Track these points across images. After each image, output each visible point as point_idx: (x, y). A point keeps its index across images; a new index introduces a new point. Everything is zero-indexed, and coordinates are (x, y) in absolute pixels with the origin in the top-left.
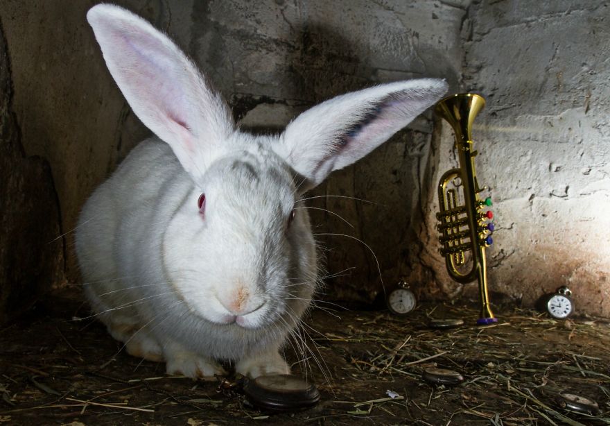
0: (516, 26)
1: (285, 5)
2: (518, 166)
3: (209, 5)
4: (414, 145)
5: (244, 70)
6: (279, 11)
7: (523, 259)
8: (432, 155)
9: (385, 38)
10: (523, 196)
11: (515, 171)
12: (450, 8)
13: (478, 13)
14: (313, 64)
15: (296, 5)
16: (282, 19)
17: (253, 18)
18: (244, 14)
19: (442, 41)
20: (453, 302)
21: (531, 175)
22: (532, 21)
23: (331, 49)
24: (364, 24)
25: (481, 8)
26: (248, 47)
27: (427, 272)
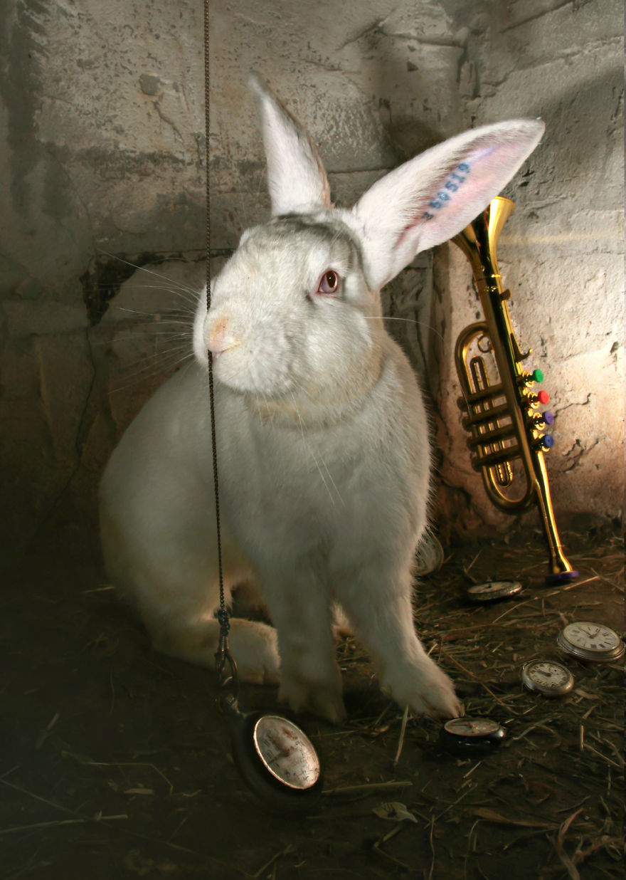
0: (547, 65)
1: (159, 94)
2: (585, 298)
3: (35, 117)
4: (405, 293)
5: (106, 214)
6: (151, 106)
7: (616, 452)
8: (438, 301)
9: (333, 118)
10: (599, 348)
11: (580, 306)
12: (436, 48)
13: (482, 49)
14: (218, 185)
15: (177, 91)
16: (158, 119)
17: (109, 126)
18: (93, 122)
19: (430, 106)
20: (507, 540)
21: (608, 311)
22: (574, 54)
23: (245, 155)
24: (295, 102)
25: (488, 40)
26: (108, 175)
27: (456, 497)
